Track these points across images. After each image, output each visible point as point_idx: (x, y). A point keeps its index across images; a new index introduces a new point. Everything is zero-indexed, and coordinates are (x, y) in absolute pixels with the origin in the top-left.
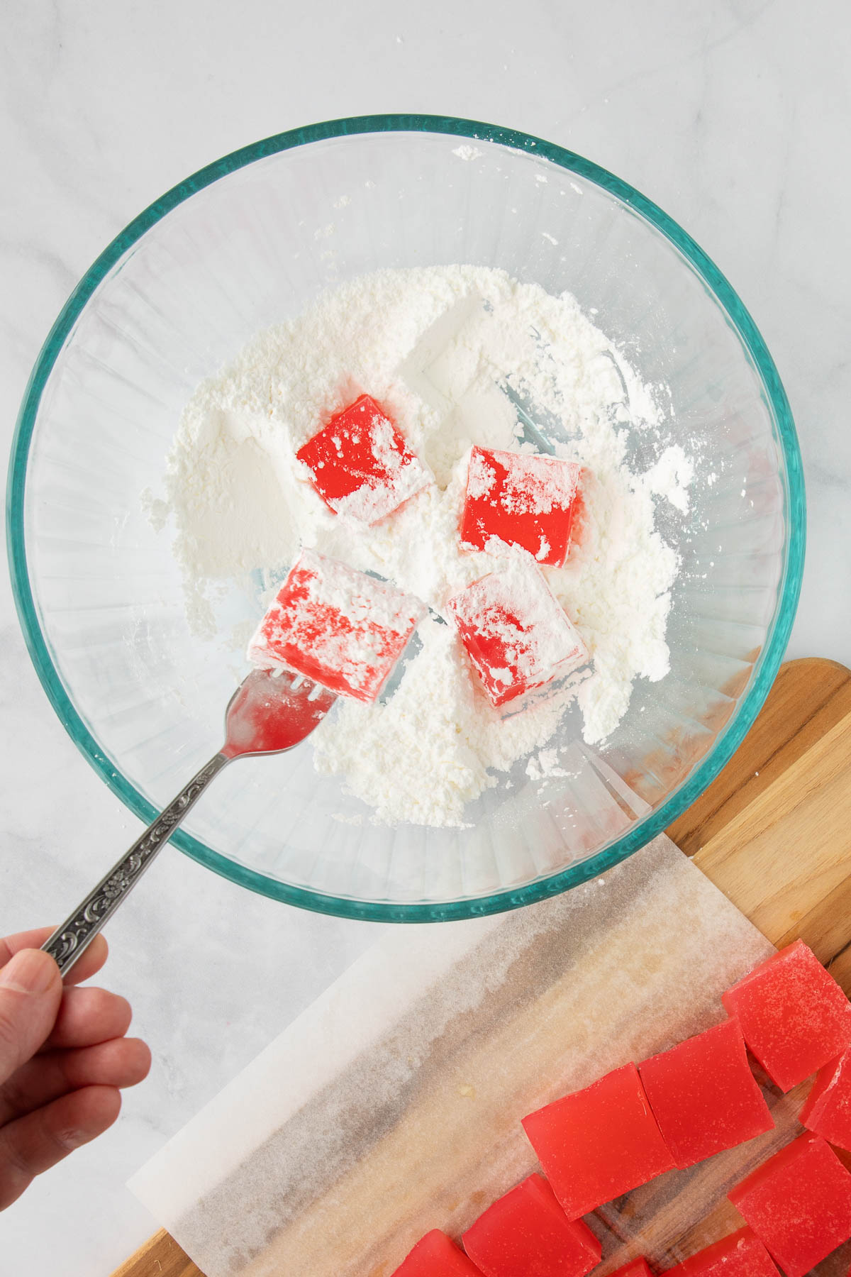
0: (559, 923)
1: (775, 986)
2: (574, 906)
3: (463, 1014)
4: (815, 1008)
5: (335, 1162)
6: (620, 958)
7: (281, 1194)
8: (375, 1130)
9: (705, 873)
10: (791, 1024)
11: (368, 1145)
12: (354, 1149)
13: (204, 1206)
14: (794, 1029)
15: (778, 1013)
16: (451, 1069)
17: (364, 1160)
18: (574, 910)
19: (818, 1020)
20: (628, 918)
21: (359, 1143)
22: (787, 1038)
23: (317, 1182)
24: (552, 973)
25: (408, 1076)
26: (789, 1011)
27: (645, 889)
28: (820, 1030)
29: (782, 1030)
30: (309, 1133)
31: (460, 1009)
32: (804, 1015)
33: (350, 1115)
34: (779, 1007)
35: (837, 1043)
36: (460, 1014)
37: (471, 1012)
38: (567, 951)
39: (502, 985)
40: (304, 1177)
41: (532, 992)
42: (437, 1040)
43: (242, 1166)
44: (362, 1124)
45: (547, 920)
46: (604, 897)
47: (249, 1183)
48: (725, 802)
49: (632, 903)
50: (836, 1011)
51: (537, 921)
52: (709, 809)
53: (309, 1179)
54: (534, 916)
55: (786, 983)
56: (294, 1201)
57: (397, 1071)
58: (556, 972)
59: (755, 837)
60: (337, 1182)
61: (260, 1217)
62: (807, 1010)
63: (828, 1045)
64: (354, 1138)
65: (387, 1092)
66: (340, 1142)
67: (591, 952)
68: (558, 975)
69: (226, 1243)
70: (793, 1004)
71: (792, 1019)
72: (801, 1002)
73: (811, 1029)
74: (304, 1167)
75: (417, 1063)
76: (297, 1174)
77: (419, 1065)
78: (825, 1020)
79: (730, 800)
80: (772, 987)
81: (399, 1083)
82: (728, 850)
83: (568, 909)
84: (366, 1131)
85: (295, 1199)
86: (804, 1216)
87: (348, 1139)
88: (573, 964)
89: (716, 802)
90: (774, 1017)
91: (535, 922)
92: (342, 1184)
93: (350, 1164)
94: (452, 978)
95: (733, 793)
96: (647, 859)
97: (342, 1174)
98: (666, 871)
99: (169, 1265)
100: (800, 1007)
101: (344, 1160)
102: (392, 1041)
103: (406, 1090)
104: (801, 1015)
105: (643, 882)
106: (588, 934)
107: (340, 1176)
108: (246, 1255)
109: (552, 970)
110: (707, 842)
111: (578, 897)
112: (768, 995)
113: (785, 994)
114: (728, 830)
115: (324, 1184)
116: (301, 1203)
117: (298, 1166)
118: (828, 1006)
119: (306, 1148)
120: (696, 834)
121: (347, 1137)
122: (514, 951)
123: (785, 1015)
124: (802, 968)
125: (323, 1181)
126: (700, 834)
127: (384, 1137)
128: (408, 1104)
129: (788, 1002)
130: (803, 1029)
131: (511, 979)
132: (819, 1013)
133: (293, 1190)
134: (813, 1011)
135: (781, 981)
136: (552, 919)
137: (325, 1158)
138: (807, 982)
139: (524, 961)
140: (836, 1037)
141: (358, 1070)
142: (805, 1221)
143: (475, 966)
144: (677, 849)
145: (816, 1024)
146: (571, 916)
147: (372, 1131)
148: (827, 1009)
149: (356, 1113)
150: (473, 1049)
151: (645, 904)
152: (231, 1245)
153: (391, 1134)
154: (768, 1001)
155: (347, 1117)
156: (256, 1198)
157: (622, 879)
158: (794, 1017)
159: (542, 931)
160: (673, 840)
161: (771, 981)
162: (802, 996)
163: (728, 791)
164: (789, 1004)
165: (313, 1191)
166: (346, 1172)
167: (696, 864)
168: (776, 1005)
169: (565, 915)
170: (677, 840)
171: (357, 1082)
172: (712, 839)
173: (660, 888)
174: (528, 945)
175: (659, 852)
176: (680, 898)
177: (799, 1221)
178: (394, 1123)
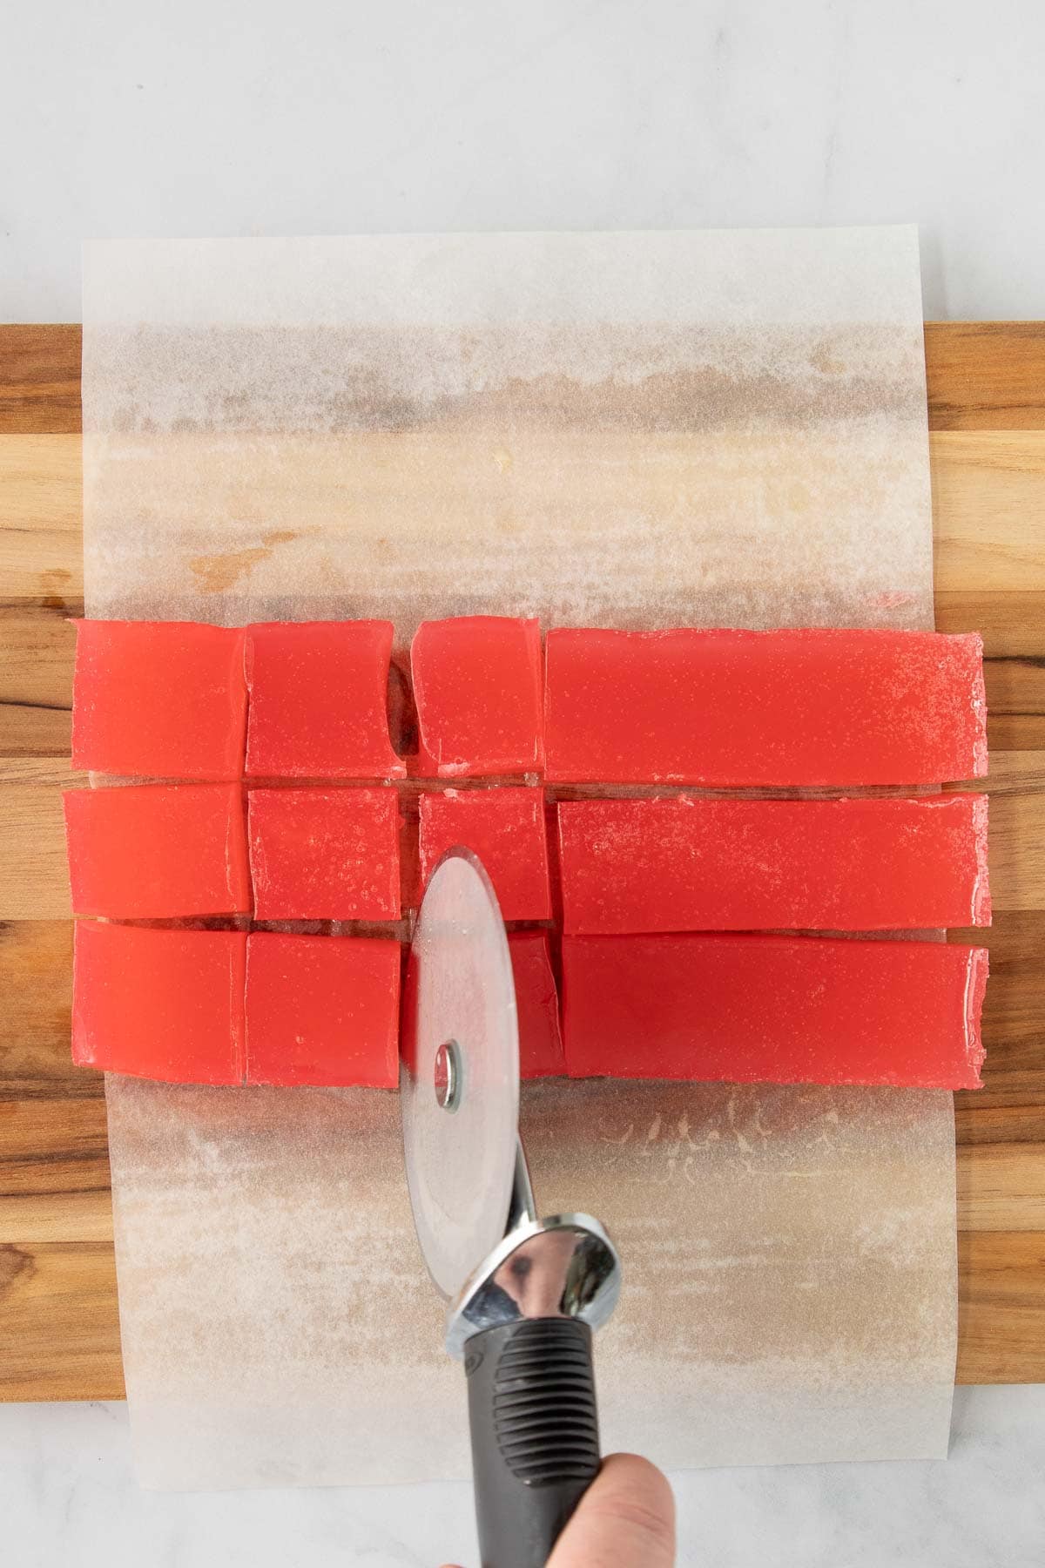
0: (743, 375)
1: (915, 661)
2: (772, 373)
3: (567, 379)
4: (943, 716)
5: (310, 410)
6: (771, 464)
7: (229, 393)
8: (377, 415)
9: (932, 459)
10: (905, 715)
11: (357, 424)
12: (339, 415)
13: (141, 332)
14: (904, 723)
15: (898, 693)
16: (506, 423)
17: (340, 435)
18: (768, 376)
19: (937, 731)
20: (815, 432)
21: (349, 414)
22: (890, 726)
23: (274, 412)
24: (691, 419)
25: (458, 390)
26: (912, 700)
27: (858, 419)
28: (931, 743)
29: (890, 713)
30: (309, 358)
31: (568, 371)
32: (926, 715)
33: (365, 378)
34: (904, 687)
35: (941, 771)
36: (564, 376)
37: (577, 385)
38: (726, 411)
39: (632, 385)
40: (266, 396)
41: (654, 420)
42: (518, 381)
43: (213, 330)
44: (370, 397)
45: (734, 363)
46: (811, 391)
47: (206, 353)
48: (1011, 407)
49: (832, 421)
50: (963, 734)
51: (722, 354)
52: (987, 398)
53: (269, 404)
54: (723, 346)
55: (929, 666)
56: (234, 411)
57: (451, 376)
58: (696, 422)
59: (1010, 469)
60: (294, 433)
61: (186, 395)
62: (932, 711)
63: (930, 766)
64: (350, 404)
65: (423, 389)
66: (331, 395)
67: (748, 434)
68: (695, 427)
69: (131, 390)
70: (921, 695)
71: (910, 709)
72: (932, 699)
73: (922, 735)
74: (274, 386)
75: (479, 386)
76: (263, 388)
77: (479, 389)
78: (944, 737)
79: (1018, 410)
80: (912, 659)
81: (443, 389)
82: (971, 457)
83: (763, 370)
84: (367, 408)
85: (237, 409)
86: (777, 869)
87: (342, 400)
88: (720, 429)
89: (1003, 399)
90: (891, 694)
91: (720, 354)
92: (297, 438)
93: (322, 426)
94: (588, 334)
95: (1026, 406)
96: (886, 391)
97: (306, 428)
98: (895, 420)
99: (53, 362)
100: (926, 704)
101: (320, 416)
102: (474, 342)
103: (445, 404)
104: (923, 713)
105: (862, 410)
106: (761, 412)
107: (302, 430)
108: (139, 420)
109: (693, 416)
110: (958, 430)
111: (784, 367)
112: (902, 666)
113: (920, 678)
114: (989, 437)
115: (280, 422)
116: (240, 419)
117: (271, 380)
118: (958, 723)
119: (292, 370)
120: (954, 412)
121: (344, 396)
122: (673, 363)
123: (905, 701)
124: (959, 660)
125: (281, 418)
126: (958, 416)
127: (380, 430)
128: (433, 419)
129: (919, 688)
130: (915, 729)
131: (646, 388)
132: (943, 724)
133: (243, 399)
134: (937, 717)
135: (926, 660)
136: (739, 366)
137: (303, 397)
138: (954, 681)
139: (674, 382)
140: (944, 763)
141: (413, 340)
142: (772, 875)
143: (621, 343)
144: (924, 408)
145: (932, 735)
146: (761, 380)
147: (374, 413)
148: (954, 726)
149: (374, 381)
150: (546, 422)
151: (844, 433)
152: (133, 397)
153: (389, 435)
154: (897, 672)
155: (362, 375)
156: (200, 372)
157: (844, 388)
158: (913, 710)
159: (719, 368)
160: (929, 398)
161: (915, 653)
162: (937, 693)
163: (1023, 397)
164: (917, 691)
165: (261, 418)
166: (311, 430)
167: (932, 443)
168: (903, 684)
169: (755, 372)
170: (932, 401)
171: (403, 352)
172: (965, 432)
173: (873, 432)
174: (693, 370)
175: (903, 395)
176: (885, 460)
177: (767, 870)
178: (400, 427)
